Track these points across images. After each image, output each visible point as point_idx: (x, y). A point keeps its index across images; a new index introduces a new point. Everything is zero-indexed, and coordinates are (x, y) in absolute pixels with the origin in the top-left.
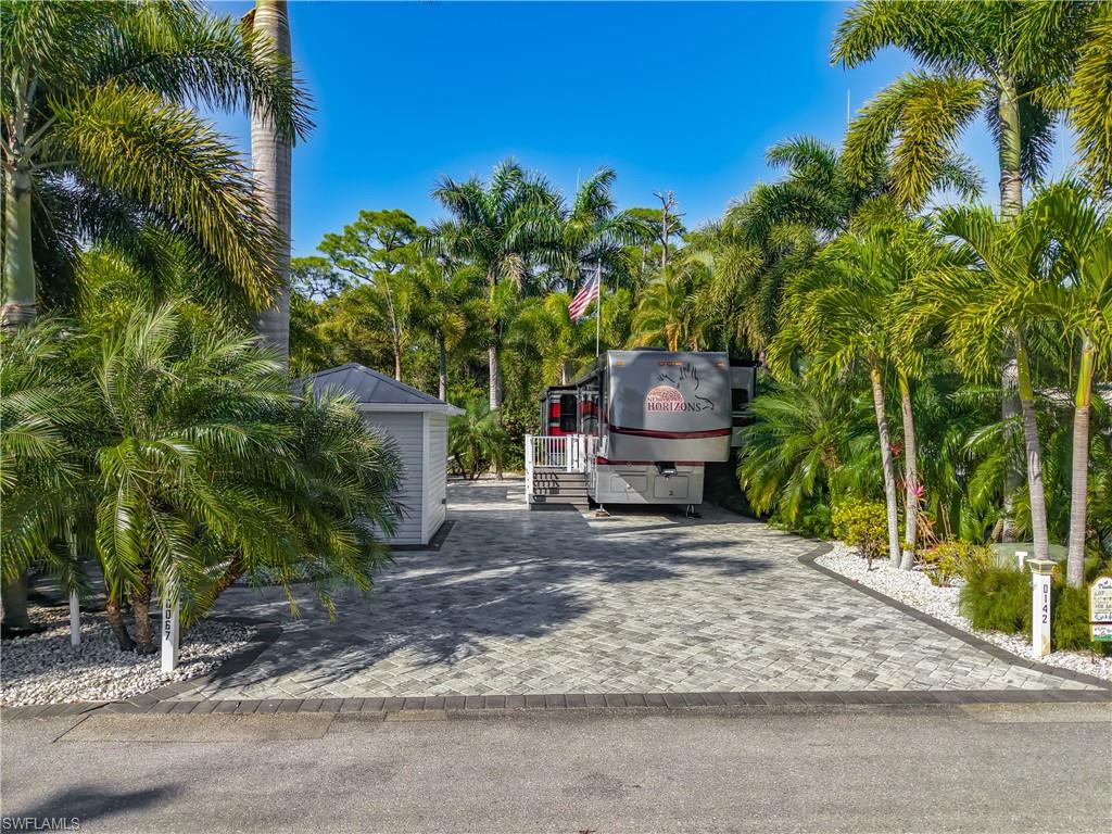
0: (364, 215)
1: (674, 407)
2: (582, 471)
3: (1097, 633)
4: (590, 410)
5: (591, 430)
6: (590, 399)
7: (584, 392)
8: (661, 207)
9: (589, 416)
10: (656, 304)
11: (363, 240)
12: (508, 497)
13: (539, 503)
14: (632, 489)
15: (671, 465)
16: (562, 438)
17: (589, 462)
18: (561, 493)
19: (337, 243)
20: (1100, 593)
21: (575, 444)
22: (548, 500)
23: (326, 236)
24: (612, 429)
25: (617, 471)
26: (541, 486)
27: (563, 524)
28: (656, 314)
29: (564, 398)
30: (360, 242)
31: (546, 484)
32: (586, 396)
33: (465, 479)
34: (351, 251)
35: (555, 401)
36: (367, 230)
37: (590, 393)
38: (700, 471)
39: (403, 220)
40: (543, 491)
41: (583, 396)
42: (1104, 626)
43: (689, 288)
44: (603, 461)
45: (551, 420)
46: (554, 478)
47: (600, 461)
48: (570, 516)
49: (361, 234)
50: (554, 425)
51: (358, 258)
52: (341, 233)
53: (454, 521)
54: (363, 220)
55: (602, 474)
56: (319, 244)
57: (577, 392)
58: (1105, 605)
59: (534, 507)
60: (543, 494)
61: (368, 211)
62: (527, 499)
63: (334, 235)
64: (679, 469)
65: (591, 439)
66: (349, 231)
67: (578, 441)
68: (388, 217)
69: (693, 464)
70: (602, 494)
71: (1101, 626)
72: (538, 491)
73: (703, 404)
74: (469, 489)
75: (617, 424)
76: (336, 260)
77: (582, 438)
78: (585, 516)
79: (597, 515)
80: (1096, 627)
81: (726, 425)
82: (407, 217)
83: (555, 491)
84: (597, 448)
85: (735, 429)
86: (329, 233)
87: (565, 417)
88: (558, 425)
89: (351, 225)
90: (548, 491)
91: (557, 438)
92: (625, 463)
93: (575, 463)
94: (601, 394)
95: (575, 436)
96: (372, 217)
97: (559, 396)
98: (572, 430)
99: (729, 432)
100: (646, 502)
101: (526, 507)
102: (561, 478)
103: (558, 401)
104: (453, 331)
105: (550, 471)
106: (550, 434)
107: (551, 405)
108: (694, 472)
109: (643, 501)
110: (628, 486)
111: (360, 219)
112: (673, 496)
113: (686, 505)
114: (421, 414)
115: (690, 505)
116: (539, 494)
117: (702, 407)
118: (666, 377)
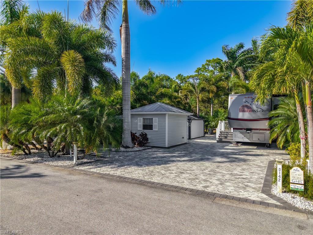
0: (207, 61)
1: (248, 111)
3: (293, 187)
11: (207, 68)
13: (220, 141)
14: (245, 138)
18: (228, 138)
19: (200, 70)
20: (294, 173)
22: (223, 140)
24: (229, 118)
25: (239, 132)
26: (222, 134)
34: (204, 71)
39: (218, 60)
42: (296, 185)
46: (227, 134)
49: (206, 66)
52: (201, 67)
54: (207, 62)
55: (235, 133)
56: (195, 71)
58: (296, 177)
59: (218, 142)
61: (208, 60)
64: (253, 131)
66: (203, 66)
68: (214, 60)
70: (235, 139)
71: (294, 185)
72: (221, 137)
79: (234, 145)
80: (292, 184)
82: (220, 59)
83: (226, 137)
86: (198, 67)
89: (204, 64)
90: (224, 137)
96: (209, 61)
101: (216, 142)
102: (229, 134)
108: (267, 133)
109: (249, 141)
110: (243, 136)
111: (206, 62)
112: (259, 140)
113: (266, 143)
114: (165, 114)
115: (267, 144)
116: (221, 138)
117: (258, 111)
118: (247, 101)
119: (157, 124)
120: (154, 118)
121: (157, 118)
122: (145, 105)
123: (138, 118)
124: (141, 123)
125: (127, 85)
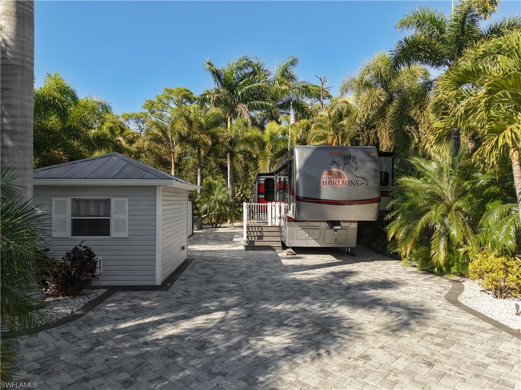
0: (166, 90)
1: (341, 184)
2: (278, 225)
4: (282, 187)
5: (283, 200)
6: (282, 180)
7: (279, 177)
8: (319, 84)
9: (282, 191)
10: (321, 127)
12: (234, 240)
13: (250, 246)
14: (310, 238)
15: (337, 223)
16: (265, 204)
17: (282, 220)
18: (265, 239)
19: (152, 104)
21: (273, 208)
22: (257, 244)
23: (146, 101)
24: (298, 199)
25: (300, 226)
26: (252, 235)
27: (265, 262)
28: (321, 132)
29: (267, 180)
30: (165, 104)
31: (255, 233)
32: (280, 179)
33: (213, 227)
34: (160, 109)
35: (261, 182)
36: (168, 97)
37: (282, 178)
38: (355, 225)
39: (186, 93)
40: (253, 238)
41: (278, 179)
43: (340, 117)
44: (291, 220)
45: (259, 194)
46: (260, 229)
47: (289, 219)
48: (270, 255)
49: (165, 100)
50: (261, 196)
51: (163, 112)
52: (155, 100)
53: (193, 260)
54: (166, 92)
55: (291, 228)
56: (142, 105)
57: (274, 177)
59: (247, 248)
60: (253, 239)
61: (168, 89)
62: (243, 243)
63: (151, 101)
64: (343, 225)
65: (283, 205)
66: (159, 99)
67: (275, 206)
68: (179, 91)
69: (351, 222)
70: (290, 241)
72: (250, 238)
73: (361, 181)
74: (212, 234)
75: (301, 195)
76: (152, 113)
77: (277, 204)
78: (280, 255)
79: (288, 254)
81: (376, 195)
82: (188, 91)
83: (260, 237)
84: (286, 211)
85: (382, 198)
86: (148, 99)
87: (267, 192)
88: (263, 196)
89: (160, 95)
90: (256, 238)
91: (263, 204)
92: (305, 221)
93: (274, 220)
94: (290, 179)
95: (274, 203)
96: (171, 92)
97: (264, 179)
98: (272, 200)
99: (377, 200)
100: (320, 246)
101: (242, 248)
102: (265, 229)
103: (263, 182)
104: (205, 144)
105: (258, 224)
106: (259, 202)
107: (259, 185)
108: (351, 227)
109: (318, 245)
110: (308, 235)
111: (164, 92)
112: (337, 242)
113: (346, 248)
114: (154, 188)
115: (348, 248)
116: (250, 240)
117: (360, 183)
118: (335, 162)
119: (126, 217)
120: (113, 201)
121: (126, 200)
122: (57, 161)
123: (54, 199)
124: (66, 214)
125: (19, 78)
